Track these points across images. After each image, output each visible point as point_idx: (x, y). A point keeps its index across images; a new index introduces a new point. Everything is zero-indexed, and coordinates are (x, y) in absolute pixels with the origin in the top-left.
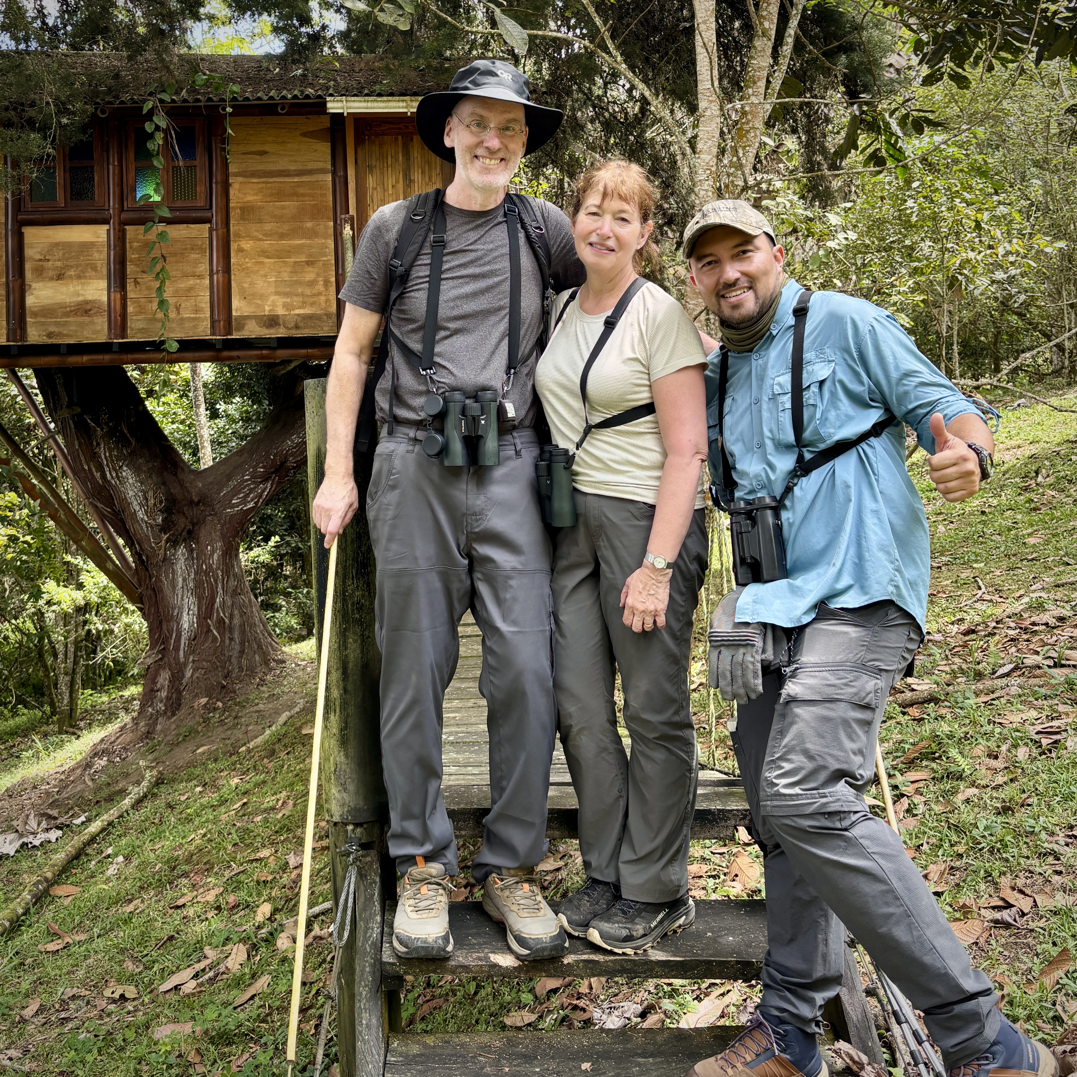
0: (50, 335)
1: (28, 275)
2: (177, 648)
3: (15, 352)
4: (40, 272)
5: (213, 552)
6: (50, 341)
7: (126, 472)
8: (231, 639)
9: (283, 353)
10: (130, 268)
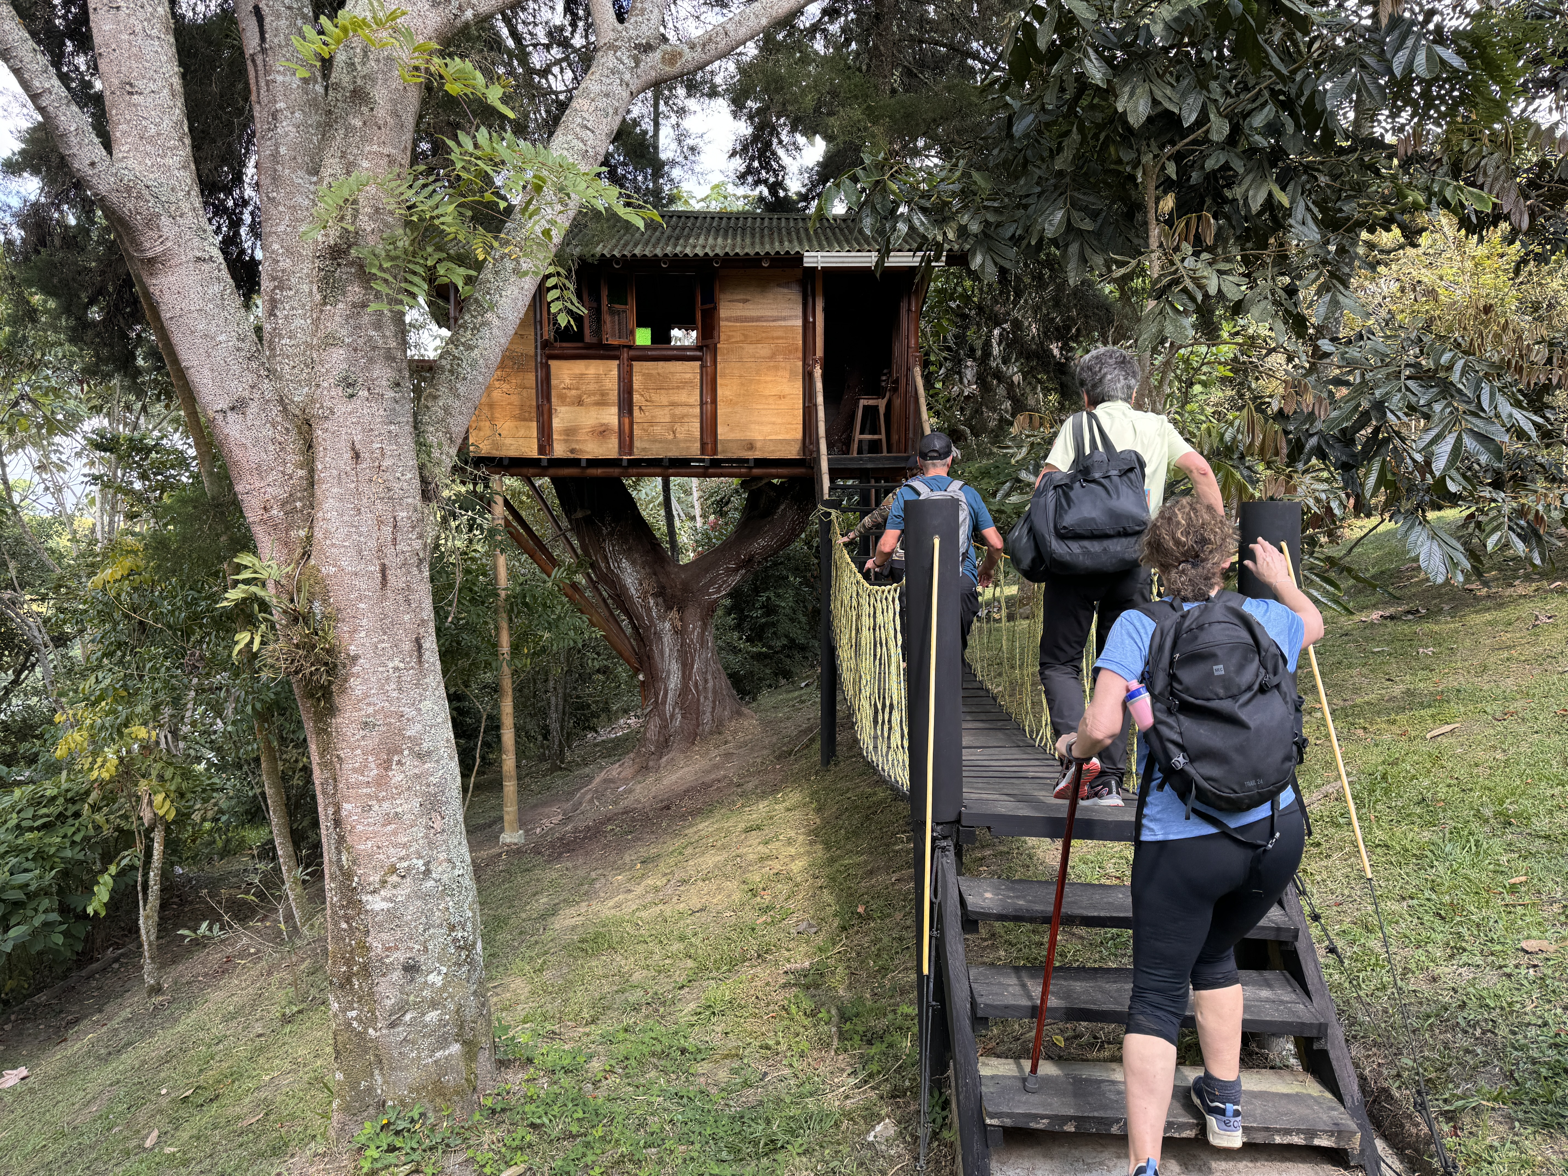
0: (572, 451)
1: (554, 400)
2: (664, 702)
3: (545, 463)
4: (562, 398)
5: (694, 629)
6: (572, 456)
7: (625, 564)
8: (706, 698)
9: (756, 471)
10: (636, 397)
